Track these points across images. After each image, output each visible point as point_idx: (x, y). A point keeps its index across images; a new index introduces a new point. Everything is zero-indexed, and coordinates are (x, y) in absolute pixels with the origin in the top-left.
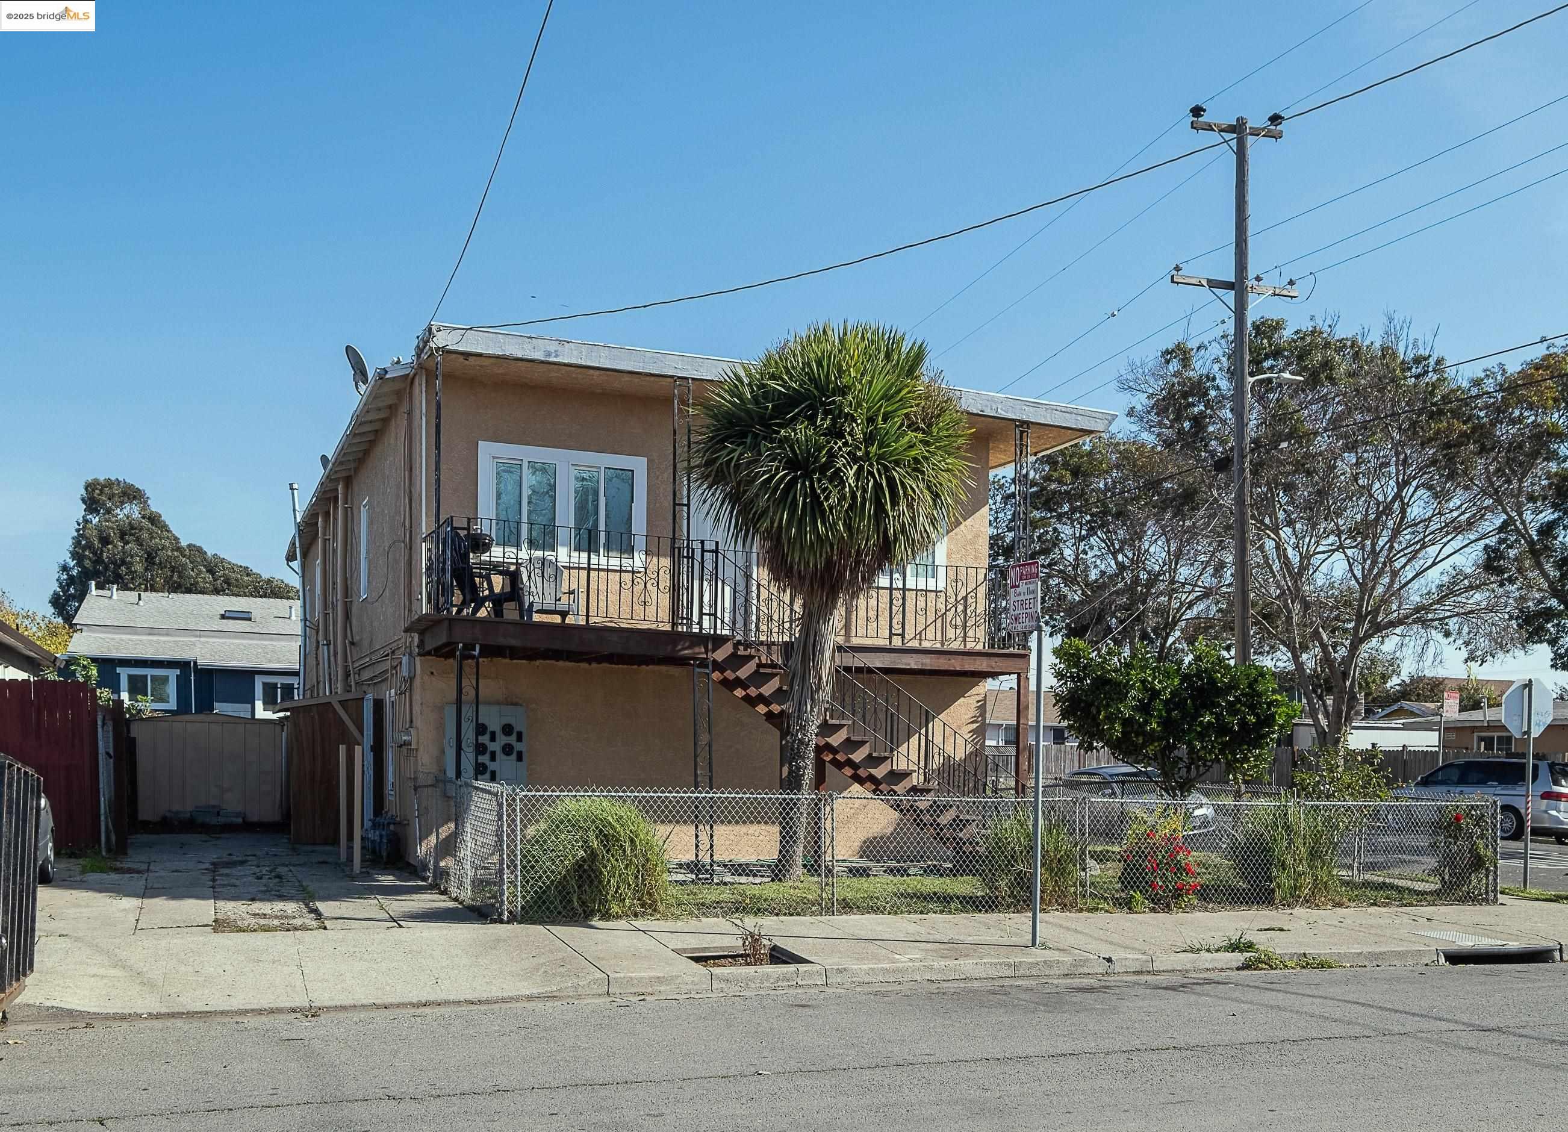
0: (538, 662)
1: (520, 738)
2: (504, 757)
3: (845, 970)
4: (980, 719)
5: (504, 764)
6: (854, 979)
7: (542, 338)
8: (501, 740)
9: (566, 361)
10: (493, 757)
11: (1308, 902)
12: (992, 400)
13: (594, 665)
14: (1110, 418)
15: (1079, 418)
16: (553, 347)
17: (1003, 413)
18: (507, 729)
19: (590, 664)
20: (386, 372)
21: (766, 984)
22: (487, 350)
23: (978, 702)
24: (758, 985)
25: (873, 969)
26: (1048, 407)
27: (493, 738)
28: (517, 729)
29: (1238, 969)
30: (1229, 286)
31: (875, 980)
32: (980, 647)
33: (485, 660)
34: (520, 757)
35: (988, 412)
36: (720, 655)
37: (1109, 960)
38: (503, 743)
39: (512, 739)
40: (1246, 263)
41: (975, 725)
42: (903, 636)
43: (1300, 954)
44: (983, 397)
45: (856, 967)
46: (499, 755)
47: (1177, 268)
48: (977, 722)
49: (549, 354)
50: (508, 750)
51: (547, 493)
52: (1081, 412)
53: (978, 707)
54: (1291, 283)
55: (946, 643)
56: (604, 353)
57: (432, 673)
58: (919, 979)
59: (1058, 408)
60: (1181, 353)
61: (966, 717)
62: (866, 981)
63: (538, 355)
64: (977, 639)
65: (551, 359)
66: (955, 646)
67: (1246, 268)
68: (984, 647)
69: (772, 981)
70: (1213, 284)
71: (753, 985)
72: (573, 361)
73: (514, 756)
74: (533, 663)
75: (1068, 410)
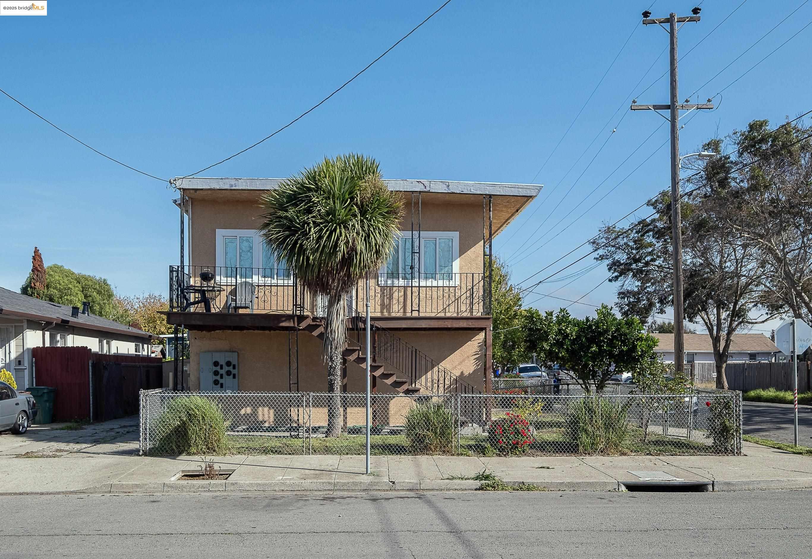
0: (245, 331)
1: (234, 368)
2: (227, 377)
3: (236, 483)
4: (480, 352)
5: (227, 380)
6: (241, 488)
7: (228, 179)
8: (226, 368)
9: (240, 188)
10: (222, 377)
11: (603, 452)
12: (467, 185)
13: (272, 332)
14: (538, 188)
15: (520, 190)
16: (233, 182)
17: (474, 191)
18: (228, 364)
19: (270, 331)
20: (176, 201)
21: (192, 489)
22: (203, 187)
23: (479, 343)
24: (188, 490)
25: (251, 484)
26: (500, 186)
27: (222, 368)
28: (233, 363)
29: (476, 490)
30: (668, 107)
31: (252, 489)
32: (479, 315)
33: (220, 331)
34: (234, 377)
35: (465, 192)
36: (303, 325)
37: (394, 483)
38: (226, 370)
39: (231, 368)
40: (676, 93)
41: (477, 356)
42: (419, 311)
43: (520, 483)
44: (462, 184)
45: (242, 482)
46: (225, 375)
47: (634, 102)
48: (479, 354)
49: (232, 186)
50: (229, 373)
51: (249, 251)
52: (520, 187)
53: (479, 346)
54: (709, 101)
55: (460, 313)
56: (258, 183)
57: (196, 338)
58: (277, 489)
59: (507, 186)
60: (714, 145)
61: (472, 351)
62: (247, 489)
63: (227, 187)
64: (478, 311)
65: (233, 188)
66: (465, 315)
67: (676, 96)
68: (482, 315)
69: (196, 488)
70: (656, 107)
71: (185, 490)
72: (244, 188)
73: (232, 376)
74: (242, 332)
75: (513, 186)
